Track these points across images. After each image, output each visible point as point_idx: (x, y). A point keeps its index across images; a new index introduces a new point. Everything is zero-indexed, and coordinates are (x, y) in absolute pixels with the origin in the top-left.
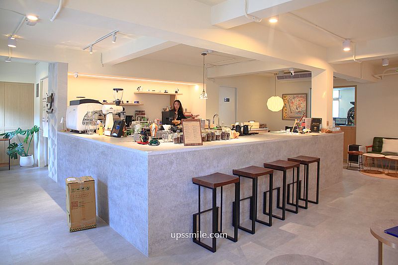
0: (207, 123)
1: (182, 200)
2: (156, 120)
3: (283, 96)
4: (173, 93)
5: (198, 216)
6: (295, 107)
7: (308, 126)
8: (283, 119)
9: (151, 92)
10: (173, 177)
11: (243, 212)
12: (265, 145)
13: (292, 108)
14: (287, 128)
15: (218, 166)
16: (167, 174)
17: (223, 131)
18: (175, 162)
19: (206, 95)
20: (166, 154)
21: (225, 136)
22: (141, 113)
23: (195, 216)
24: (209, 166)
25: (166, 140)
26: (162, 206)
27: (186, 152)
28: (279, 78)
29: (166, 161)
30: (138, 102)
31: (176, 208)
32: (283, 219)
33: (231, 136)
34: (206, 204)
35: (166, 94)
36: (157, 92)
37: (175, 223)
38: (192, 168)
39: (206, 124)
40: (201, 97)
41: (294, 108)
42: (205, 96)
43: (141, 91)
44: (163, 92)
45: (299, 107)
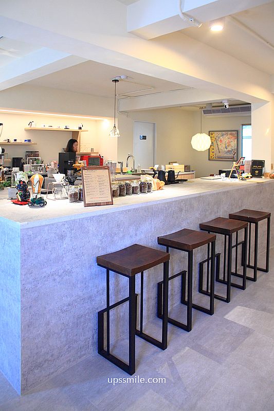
0: (119, 166)
1: (80, 293)
2: (52, 163)
3: (210, 133)
4: (76, 129)
5: (105, 314)
6: (224, 146)
7: (247, 170)
8: (209, 160)
9: (47, 127)
10: (64, 259)
11: (172, 294)
12: (201, 199)
13: (220, 147)
14: (221, 172)
15: (136, 235)
16: (54, 256)
17: (143, 181)
18: (68, 235)
19: (118, 131)
20: (53, 224)
21: (145, 188)
22: (33, 155)
23: (100, 315)
24: (124, 236)
25: (58, 196)
26: (45, 308)
27: (87, 219)
28: (206, 112)
29: (53, 235)
30: (29, 141)
31: (70, 307)
32: (228, 300)
33: (154, 187)
34: (117, 292)
35: (66, 131)
36: (55, 127)
37: (68, 330)
38: (96, 243)
39: (117, 167)
40: (111, 134)
41: (222, 147)
42: (116, 133)
43: (34, 126)
44: (63, 128)
45: (229, 146)
